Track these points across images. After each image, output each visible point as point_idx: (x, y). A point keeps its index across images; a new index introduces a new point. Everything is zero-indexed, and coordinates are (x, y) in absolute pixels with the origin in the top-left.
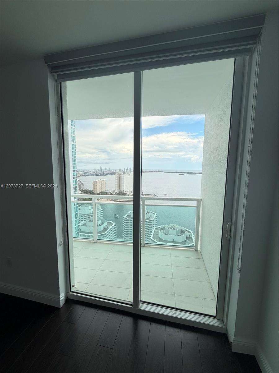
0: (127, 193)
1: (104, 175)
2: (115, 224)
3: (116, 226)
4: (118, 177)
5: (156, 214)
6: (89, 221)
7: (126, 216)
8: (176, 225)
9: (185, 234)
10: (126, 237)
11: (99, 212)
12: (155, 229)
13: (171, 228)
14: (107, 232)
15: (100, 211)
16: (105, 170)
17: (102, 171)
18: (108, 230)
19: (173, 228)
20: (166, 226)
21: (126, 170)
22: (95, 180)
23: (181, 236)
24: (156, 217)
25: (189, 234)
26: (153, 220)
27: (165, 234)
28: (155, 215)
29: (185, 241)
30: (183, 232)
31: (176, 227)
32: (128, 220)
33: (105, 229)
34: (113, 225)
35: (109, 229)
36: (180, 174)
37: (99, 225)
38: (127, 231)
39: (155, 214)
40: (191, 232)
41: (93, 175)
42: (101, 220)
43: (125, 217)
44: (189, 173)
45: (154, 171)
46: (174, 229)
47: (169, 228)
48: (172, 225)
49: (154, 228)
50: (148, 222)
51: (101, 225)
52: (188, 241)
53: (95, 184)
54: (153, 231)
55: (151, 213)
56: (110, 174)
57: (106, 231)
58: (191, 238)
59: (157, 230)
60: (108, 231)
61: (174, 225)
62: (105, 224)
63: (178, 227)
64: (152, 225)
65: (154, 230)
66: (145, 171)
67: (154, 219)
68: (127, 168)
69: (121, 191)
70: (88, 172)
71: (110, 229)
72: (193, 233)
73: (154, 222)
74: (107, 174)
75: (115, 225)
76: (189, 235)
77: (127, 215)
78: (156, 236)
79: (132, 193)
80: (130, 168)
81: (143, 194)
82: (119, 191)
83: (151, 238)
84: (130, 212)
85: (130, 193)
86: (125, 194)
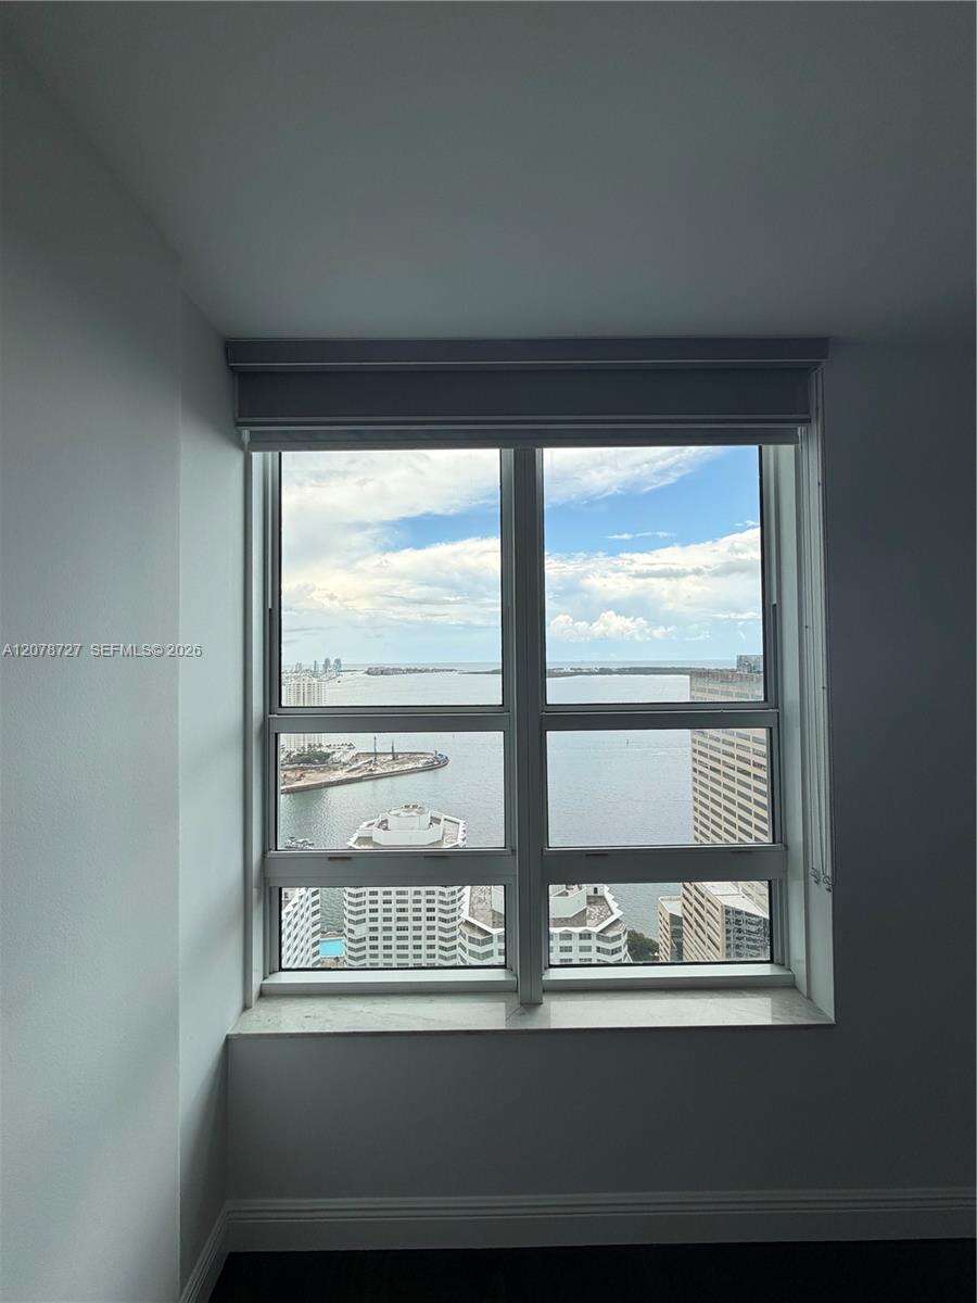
0: (333, 753)
7: (354, 839)
10: (352, 927)
18: (290, 904)
21: (321, 668)
23: (567, 894)
24: (464, 832)
26: (457, 846)
28: (461, 829)
29: (585, 910)
35: (292, 903)
38: (359, 908)
39: (462, 824)
45: (426, 667)
52: (595, 910)
55: (446, 820)
58: (603, 897)
66: (392, 669)
67: (459, 842)
68: (327, 661)
69: (310, 745)
71: (295, 899)
76: (595, 890)
77: (356, 836)
78: (480, 906)
79: (353, 753)
80: (338, 661)
81: (393, 753)
82: (303, 748)
83: (465, 916)
84: (365, 823)
85: (345, 752)
86: (328, 755)
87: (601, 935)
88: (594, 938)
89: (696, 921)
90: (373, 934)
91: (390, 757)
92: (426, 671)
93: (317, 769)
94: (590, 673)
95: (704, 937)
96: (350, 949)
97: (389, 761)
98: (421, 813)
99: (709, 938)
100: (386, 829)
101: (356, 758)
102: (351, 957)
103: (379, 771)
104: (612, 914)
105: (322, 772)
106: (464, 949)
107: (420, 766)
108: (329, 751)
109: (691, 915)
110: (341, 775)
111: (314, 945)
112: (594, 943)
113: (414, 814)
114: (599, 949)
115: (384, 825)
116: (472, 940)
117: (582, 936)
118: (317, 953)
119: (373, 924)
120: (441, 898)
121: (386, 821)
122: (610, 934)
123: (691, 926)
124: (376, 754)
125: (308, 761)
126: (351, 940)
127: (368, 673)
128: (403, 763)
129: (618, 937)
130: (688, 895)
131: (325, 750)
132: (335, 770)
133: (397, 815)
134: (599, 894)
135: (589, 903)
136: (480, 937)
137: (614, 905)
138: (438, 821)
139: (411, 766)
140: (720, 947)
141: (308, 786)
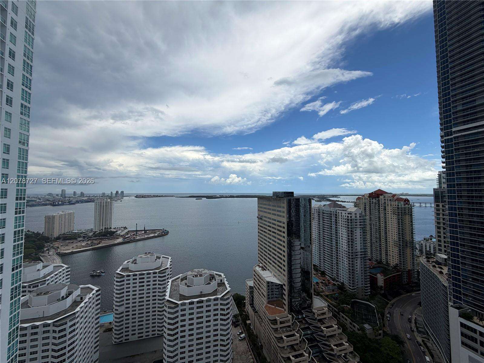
0: (117, 231)
1: (70, 203)
2: (98, 289)
3: (99, 292)
4: (101, 206)
5: (170, 258)
6: (38, 295)
7: (119, 270)
8: (203, 269)
9: (215, 280)
10: (117, 308)
11: (60, 272)
12: (172, 281)
13: (196, 276)
14: (82, 307)
15: (64, 270)
16: (73, 196)
17: (65, 197)
19: (199, 275)
20: (190, 273)
21: (114, 195)
22: (50, 214)
23: (210, 283)
24: (171, 262)
25: (220, 278)
26: (167, 268)
27: (188, 286)
28: (170, 260)
29: (217, 289)
30: (212, 277)
31: (203, 272)
32: (123, 276)
33: (76, 304)
34: (94, 292)
35: (84, 301)
36: (196, 199)
37: (63, 297)
40: (222, 274)
41: (46, 205)
42: (66, 288)
43: (118, 272)
44: (208, 197)
46: (201, 275)
47: (193, 277)
48: (196, 270)
49: (170, 281)
50: (159, 273)
51: (67, 297)
52: (220, 289)
53: (50, 220)
54: (169, 287)
55: (163, 257)
56: (82, 202)
57: (78, 306)
58: (224, 283)
59: (175, 283)
60: (82, 304)
61: (200, 270)
62: (77, 292)
63: (206, 271)
64: (165, 276)
65: (170, 283)
66: (147, 196)
67: (168, 266)
68: (117, 192)
69: (105, 228)
70: (33, 199)
71: (86, 300)
72: (225, 277)
73: (168, 272)
74: (77, 202)
75: (97, 291)
76: (221, 281)
77: (121, 268)
78: (175, 293)
79: (126, 231)
80: (122, 192)
81: (144, 230)
82: (102, 230)
83: (167, 298)
84: (126, 262)
85: (123, 231)
86: (114, 232)
87: (222, 299)
88: (219, 300)
89: (258, 288)
90: (127, 310)
91: (143, 232)
92: (162, 196)
93: (109, 239)
94: (226, 197)
95: (261, 293)
96: (116, 318)
97: (143, 233)
98: (153, 255)
99: (262, 293)
100: (135, 263)
101: (127, 233)
102: (116, 322)
103: (138, 238)
104: (227, 289)
105: (111, 240)
106: (166, 311)
107: (157, 235)
108: (115, 230)
109: (256, 285)
110: (120, 240)
111: (96, 319)
112: (219, 302)
113: (149, 256)
114: (221, 304)
115: (135, 262)
116: (169, 308)
117: (215, 300)
118: (98, 322)
119: (128, 306)
120: (159, 290)
121: (136, 260)
122: (225, 297)
123: (256, 290)
124: (137, 231)
125: (104, 235)
126: (116, 314)
127: (136, 197)
128: (149, 234)
129: (228, 298)
130: (255, 278)
131: (112, 230)
132: (118, 238)
133: (141, 257)
134: (222, 282)
135: (218, 286)
136: (173, 306)
137: (227, 286)
138: (159, 258)
139: (152, 235)
140: (265, 296)
141: (103, 246)
